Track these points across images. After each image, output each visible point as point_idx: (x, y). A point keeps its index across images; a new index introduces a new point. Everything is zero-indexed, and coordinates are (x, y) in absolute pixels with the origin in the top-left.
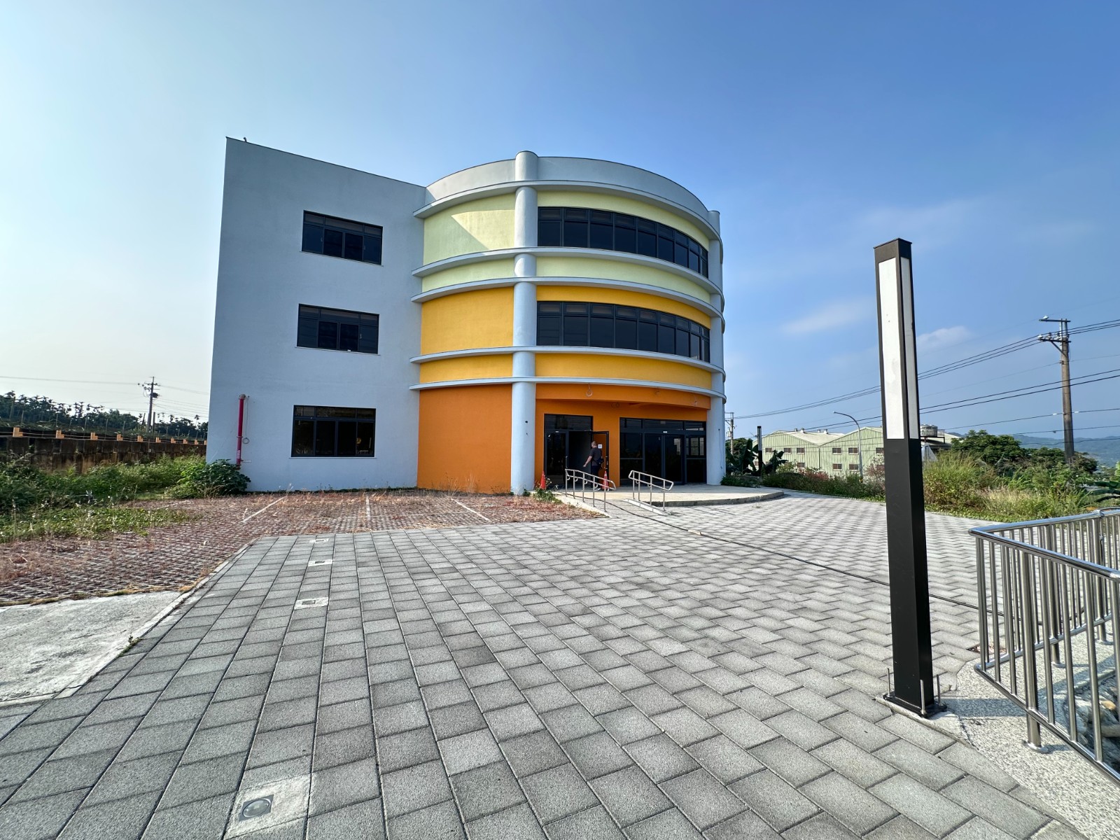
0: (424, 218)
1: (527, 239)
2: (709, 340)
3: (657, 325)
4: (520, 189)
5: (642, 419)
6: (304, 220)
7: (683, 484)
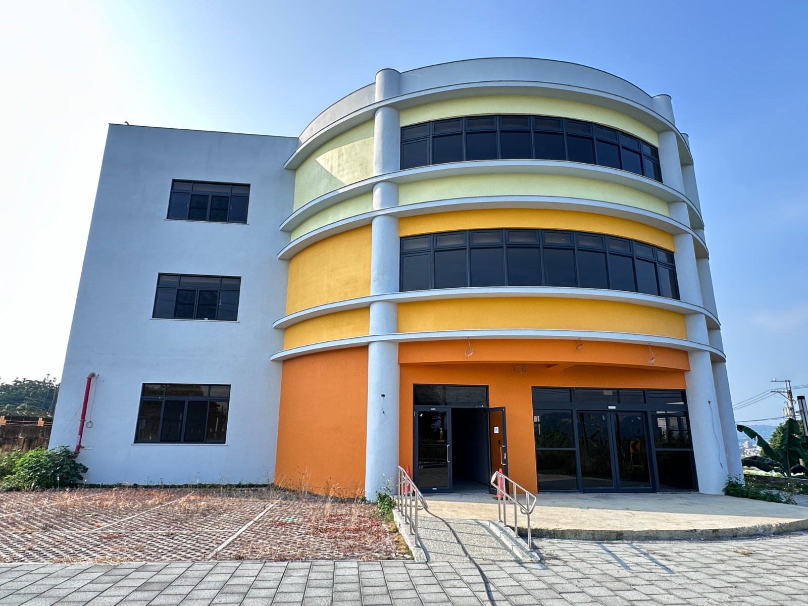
0: (294, 168)
1: (385, 163)
2: (674, 267)
3: (605, 253)
4: (377, 111)
5: (570, 389)
6: (172, 188)
7: (654, 491)
